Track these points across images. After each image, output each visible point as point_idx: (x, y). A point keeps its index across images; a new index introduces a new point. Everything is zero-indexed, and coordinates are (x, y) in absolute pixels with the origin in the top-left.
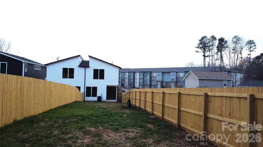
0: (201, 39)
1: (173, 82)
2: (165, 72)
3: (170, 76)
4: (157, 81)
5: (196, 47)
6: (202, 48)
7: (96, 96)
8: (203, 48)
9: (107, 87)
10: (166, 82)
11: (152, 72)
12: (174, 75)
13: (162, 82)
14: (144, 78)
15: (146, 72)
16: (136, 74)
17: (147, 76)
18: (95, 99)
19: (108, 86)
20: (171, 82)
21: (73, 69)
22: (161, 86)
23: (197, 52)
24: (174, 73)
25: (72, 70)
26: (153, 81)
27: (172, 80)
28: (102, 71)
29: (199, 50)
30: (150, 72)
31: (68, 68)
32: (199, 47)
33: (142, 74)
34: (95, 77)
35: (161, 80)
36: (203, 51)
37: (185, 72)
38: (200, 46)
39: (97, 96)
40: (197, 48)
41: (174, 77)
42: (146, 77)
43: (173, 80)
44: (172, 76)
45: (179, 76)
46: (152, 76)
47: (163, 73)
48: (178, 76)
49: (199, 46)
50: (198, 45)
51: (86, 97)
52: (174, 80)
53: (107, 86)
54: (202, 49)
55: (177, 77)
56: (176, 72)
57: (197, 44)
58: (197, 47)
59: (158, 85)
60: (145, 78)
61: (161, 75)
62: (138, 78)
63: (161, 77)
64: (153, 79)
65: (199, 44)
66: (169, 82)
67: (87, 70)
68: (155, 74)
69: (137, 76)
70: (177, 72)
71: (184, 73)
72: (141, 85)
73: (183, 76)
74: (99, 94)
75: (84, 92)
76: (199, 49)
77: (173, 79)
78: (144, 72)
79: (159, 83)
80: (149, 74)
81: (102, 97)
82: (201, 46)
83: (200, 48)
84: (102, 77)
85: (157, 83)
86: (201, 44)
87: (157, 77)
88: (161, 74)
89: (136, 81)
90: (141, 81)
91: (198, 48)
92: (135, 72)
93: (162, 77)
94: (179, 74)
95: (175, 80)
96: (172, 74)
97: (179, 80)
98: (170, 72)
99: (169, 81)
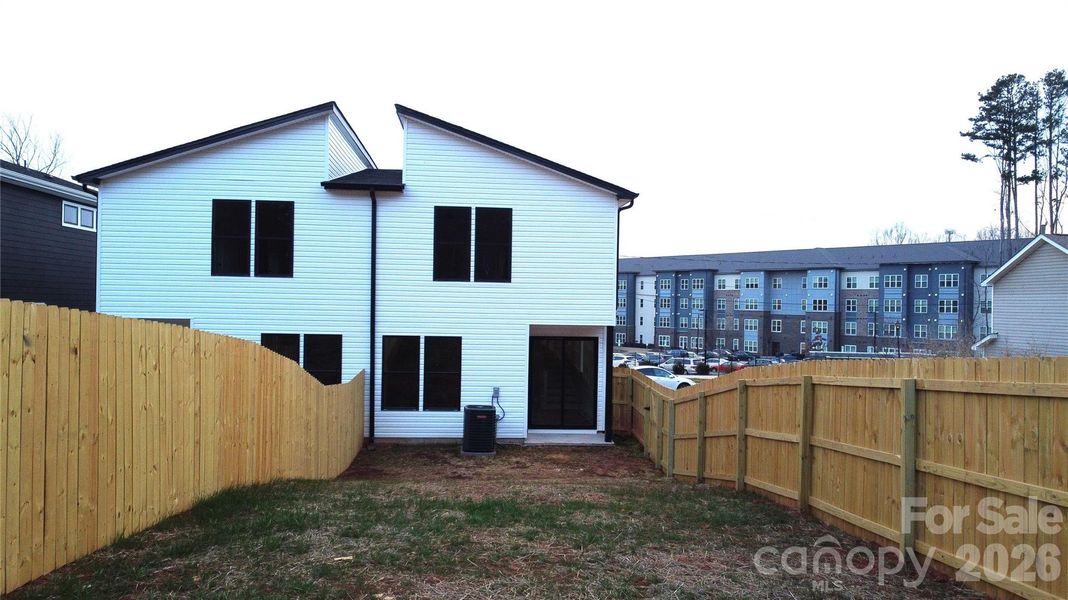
0: (990, 91)
1: (822, 317)
2: (780, 268)
3: (805, 286)
4: (742, 315)
5: (964, 135)
6: (997, 137)
7: (453, 403)
8: (1003, 138)
9: (532, 339)
10: (784, 317)
11: (714, 272)
12: (826, 285)
13: (767, 317)
14: (677, 299)
15: (686, 273)
16: (639, 280)
17: (695, 291)
18: (447, 425)
19: (539, 333)
20: (809, 317)
21: (288, 207)
22: (760, 338)
23: (968, 157)
24: (824, 275)
25: (278, 218)
26: (722, 314)
27: (815, 308)
28: (497, 224)
29: (978, 148)
30: (709, 270)
31: (254, 200)
32: (978, 134)
33: (668, 281)
34: (448, 265)
35: (761, 308)
36: (1005, 151)
37: (882, 265)
38: (987, 127)
39: (465, 402)
40: (968, 138)
41: (829, 295)
42: (688, 295)
43: (820, 308)
44: (817, 290)
45: (849, 286)
46: (716, 288)
47: (770, 274)
48: (844, 286)
49: (979, 128)
50: (976, 120)
51: (382, 409)
52: (825, 308)
53: (532, 327)
54: (1000, 142)
55: (840, 295)
56: (836, 269)
57: (971, 119)
58: (968, 134)
59: (747, 332)
60: (684, 302)
61: (761, 285)
62: (649, 303)
63: (760, 292)
64: (721, 302)
65: (982, 119)
66: (803, 317)
67: (389, 210)
68: (730, 282)
69: (647, 288)
70: (841, 270)
71: (876, 275)
72: (664, 332)
73: (871, 285)
74: (473, 393)
75: (368, 376)
76: (979, 143)
77: (820, 304)
78: (677, 272)
79: (754, 322)
80: (700, 280)
81: (498, 412)
82: (992, 126)
83: (987, 137)
84: (496, 266)
85: (742, 325)
86: (989, 114)
87: (744, 292)
88: (759, 279)
89: (640, 312)
90: (666, 313)
91: (973, 136)
92: (636, 275)
93: (768, 295)
94: (849, 280)
95: (831, 309)
96: (814, 278)
97: (849, 308)
98: (803, 271)
99: (801, 312)
